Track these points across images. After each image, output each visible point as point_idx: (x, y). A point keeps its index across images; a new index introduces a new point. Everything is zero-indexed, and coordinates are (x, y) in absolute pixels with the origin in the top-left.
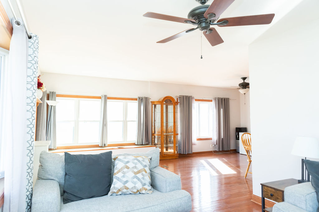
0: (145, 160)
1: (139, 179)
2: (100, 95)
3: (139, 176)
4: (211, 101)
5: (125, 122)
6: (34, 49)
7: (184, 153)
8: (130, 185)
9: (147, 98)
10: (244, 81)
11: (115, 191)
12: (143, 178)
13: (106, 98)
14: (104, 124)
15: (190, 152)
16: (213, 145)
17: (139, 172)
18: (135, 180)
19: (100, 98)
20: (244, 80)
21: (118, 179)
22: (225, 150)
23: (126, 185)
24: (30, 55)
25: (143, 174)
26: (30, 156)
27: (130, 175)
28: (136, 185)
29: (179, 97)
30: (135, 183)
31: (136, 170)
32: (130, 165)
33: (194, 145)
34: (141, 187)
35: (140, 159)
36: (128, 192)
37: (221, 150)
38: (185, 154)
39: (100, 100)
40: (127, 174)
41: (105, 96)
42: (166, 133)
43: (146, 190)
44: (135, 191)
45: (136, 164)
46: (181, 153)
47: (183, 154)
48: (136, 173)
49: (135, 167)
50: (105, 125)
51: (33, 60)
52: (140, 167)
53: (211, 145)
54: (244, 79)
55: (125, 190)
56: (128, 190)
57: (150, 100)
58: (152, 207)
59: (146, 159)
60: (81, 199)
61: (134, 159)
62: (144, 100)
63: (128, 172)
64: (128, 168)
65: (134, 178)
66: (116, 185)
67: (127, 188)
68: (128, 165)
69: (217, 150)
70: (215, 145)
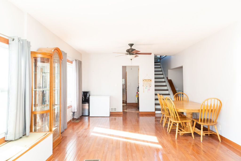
4: (72, 62)
9: (29, 43)
16: (72, 113)
20: (131, 47)
37: (79, 117)
53: (70, 114)
54: (131, 45)
62: (26, 46)
69: (76, 117)
70: (74, 113)
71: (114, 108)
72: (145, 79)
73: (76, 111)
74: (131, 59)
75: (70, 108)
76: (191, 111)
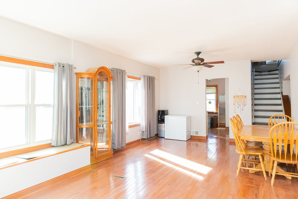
4: (140, 79)
5: (32, 108)
7: (118, 148)
9: (71, 66)
10: (198, 57)
15: (124, 145)
16: (141, 133)
20: (198, 55)
22: (152, 136)
29: (111, 70)
33: (127, 134)
37: (149, 137)
46: (114, 148)
47: (117, 150)
53: (139, 133)
54: (198, 53)
57: (75, 71)
62: (67, 69)
69: (146, 137)
70: (143, 132)
71: (196, 132)
72: (237, 95)
73: (144, 130)
74: (198, 71)
75: (139, 127)
76: (257, 140)
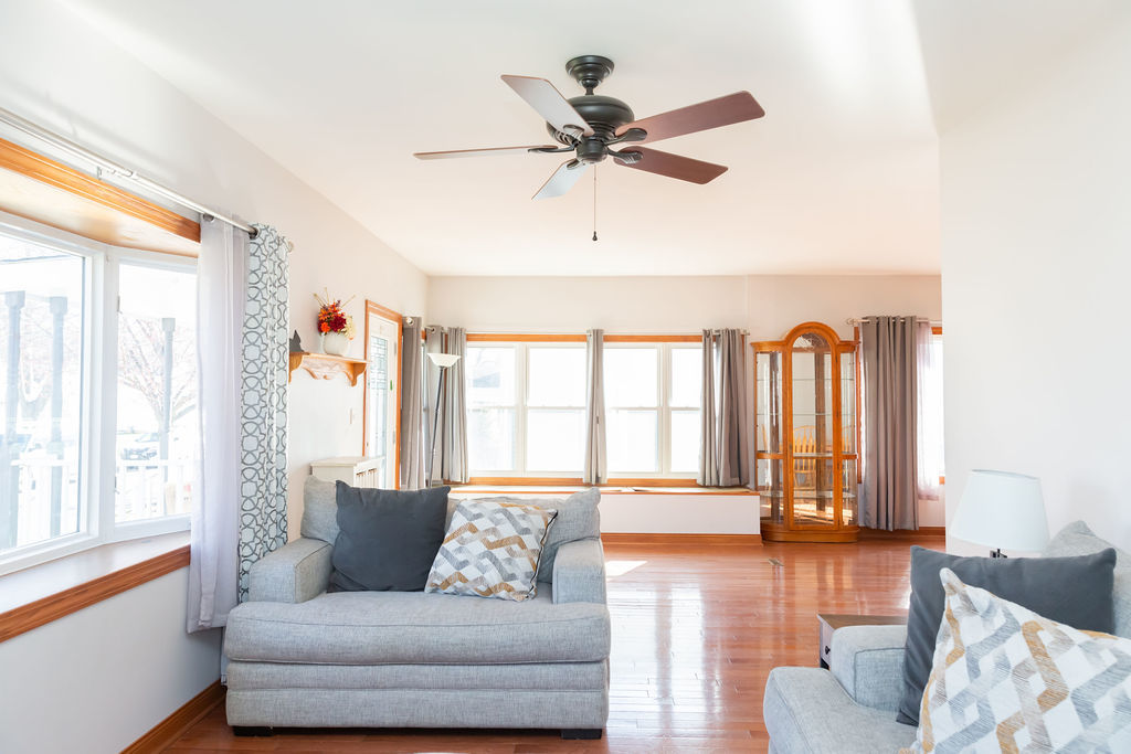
0: (531, 516)
1: (495, 561)
2: (582, 331)
3: (500, 553)
5: (664, 413)
6: (263, 258)
7: (883, 526)
8: (470, 572)
11: (439, 583)
12: (509, 561)
13: (599, 339)
14: (596, 419)
15: (909, 526)
17: (500, 544)
18: (486, 562)
19: (582, 338)
21: (447, 555)
23: (462, 571)
24: (254, 272)
25: (510, 551)
26: (256, 482)
27: (476, 547)
28: (486, 576)
29: (863, 323)
30: (483, 569)
31: (492, 538)
32: (481, 524)
33: (929, 498)
34: (497, 582)
35: (515, 511)
36: (468, 589)
38: (887, 531)
39: (585, 344)
40: (468, 546)
41: (597, 333)
42: (818, 451)
43: (509, 591)
44: (482, 588)
45: (498, 522)
46: (867, 524)
47: (878, 530)
48: (491, 546)
49: (494, 531)
50: (598, 422)
51: (260, 280)
52: (507, 530)
55: (459, 584)
56: (467, 585)
57: (749, 340)
58: (485, 628)
59: (535, 513)
60: (365, 589)
61: (498, 511)
62: (724, 339)
63: (471, 541)
64: (473, 530)
65: (483, 556)
66: (441, 568)
67: (464, 580)
68: (475, 522)
